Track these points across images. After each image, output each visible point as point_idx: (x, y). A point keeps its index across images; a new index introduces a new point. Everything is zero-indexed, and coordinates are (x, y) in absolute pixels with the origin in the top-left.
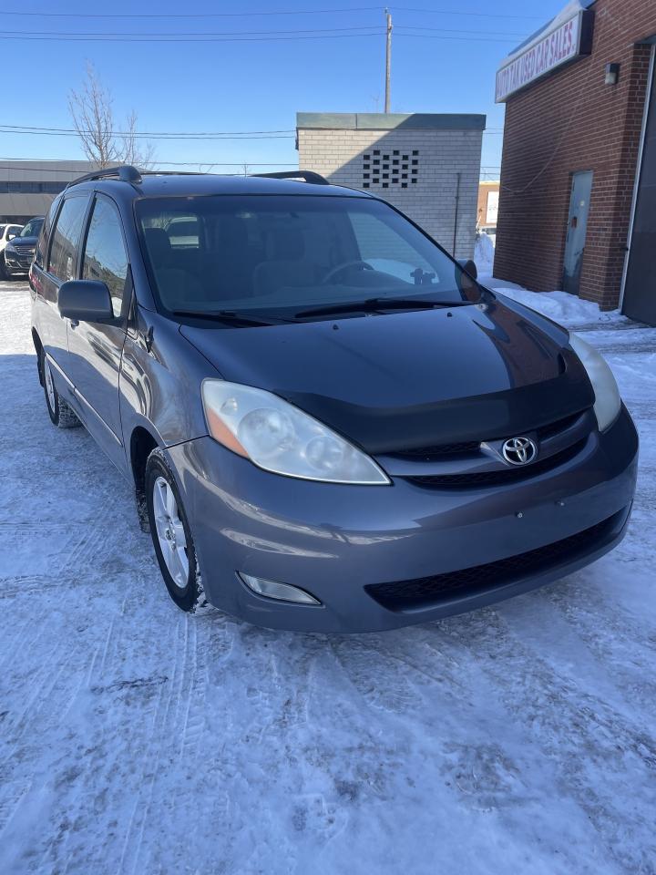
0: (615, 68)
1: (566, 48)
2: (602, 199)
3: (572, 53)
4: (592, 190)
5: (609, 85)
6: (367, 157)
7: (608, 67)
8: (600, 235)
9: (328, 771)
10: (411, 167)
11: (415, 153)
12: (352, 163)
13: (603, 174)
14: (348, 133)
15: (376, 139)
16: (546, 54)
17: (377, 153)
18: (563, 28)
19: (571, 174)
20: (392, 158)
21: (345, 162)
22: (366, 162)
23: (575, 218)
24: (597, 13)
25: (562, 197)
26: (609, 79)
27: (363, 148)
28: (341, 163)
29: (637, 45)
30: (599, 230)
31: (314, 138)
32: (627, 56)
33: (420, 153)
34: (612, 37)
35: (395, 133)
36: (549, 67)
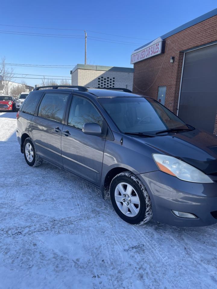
0: (173, 58)
1: (157, 51)
2: (170, 95)
3: (159, 53)
4: (166, 92)
5: (171, 63)
6: (99, 79)
7: (171, 58)
8: (169, 105)
9: (212, 265)
10: (113, 82)
11: (114, 78)
12: (94, 80)
13: (170, 88)
14: (94, 71)
15: (102, 73)
16: (149, 52)
17: (102, 77)
18: (155, 45)
19: (158, 87)
20: (107, 79)
21: (93, 80)
22: (99, 80)
23: (160, 100)
24: (166, 42)
25: (155, 93)
26: (171, 61)
27: (98, 76)
28: (91, 80)
29: (180, 52)
30: (169, 103)
31: (83, 72)
32: (177, 55)
33: (115, 78)
34: (172, 49)
35: (107, 72)
36: (151, 56)
